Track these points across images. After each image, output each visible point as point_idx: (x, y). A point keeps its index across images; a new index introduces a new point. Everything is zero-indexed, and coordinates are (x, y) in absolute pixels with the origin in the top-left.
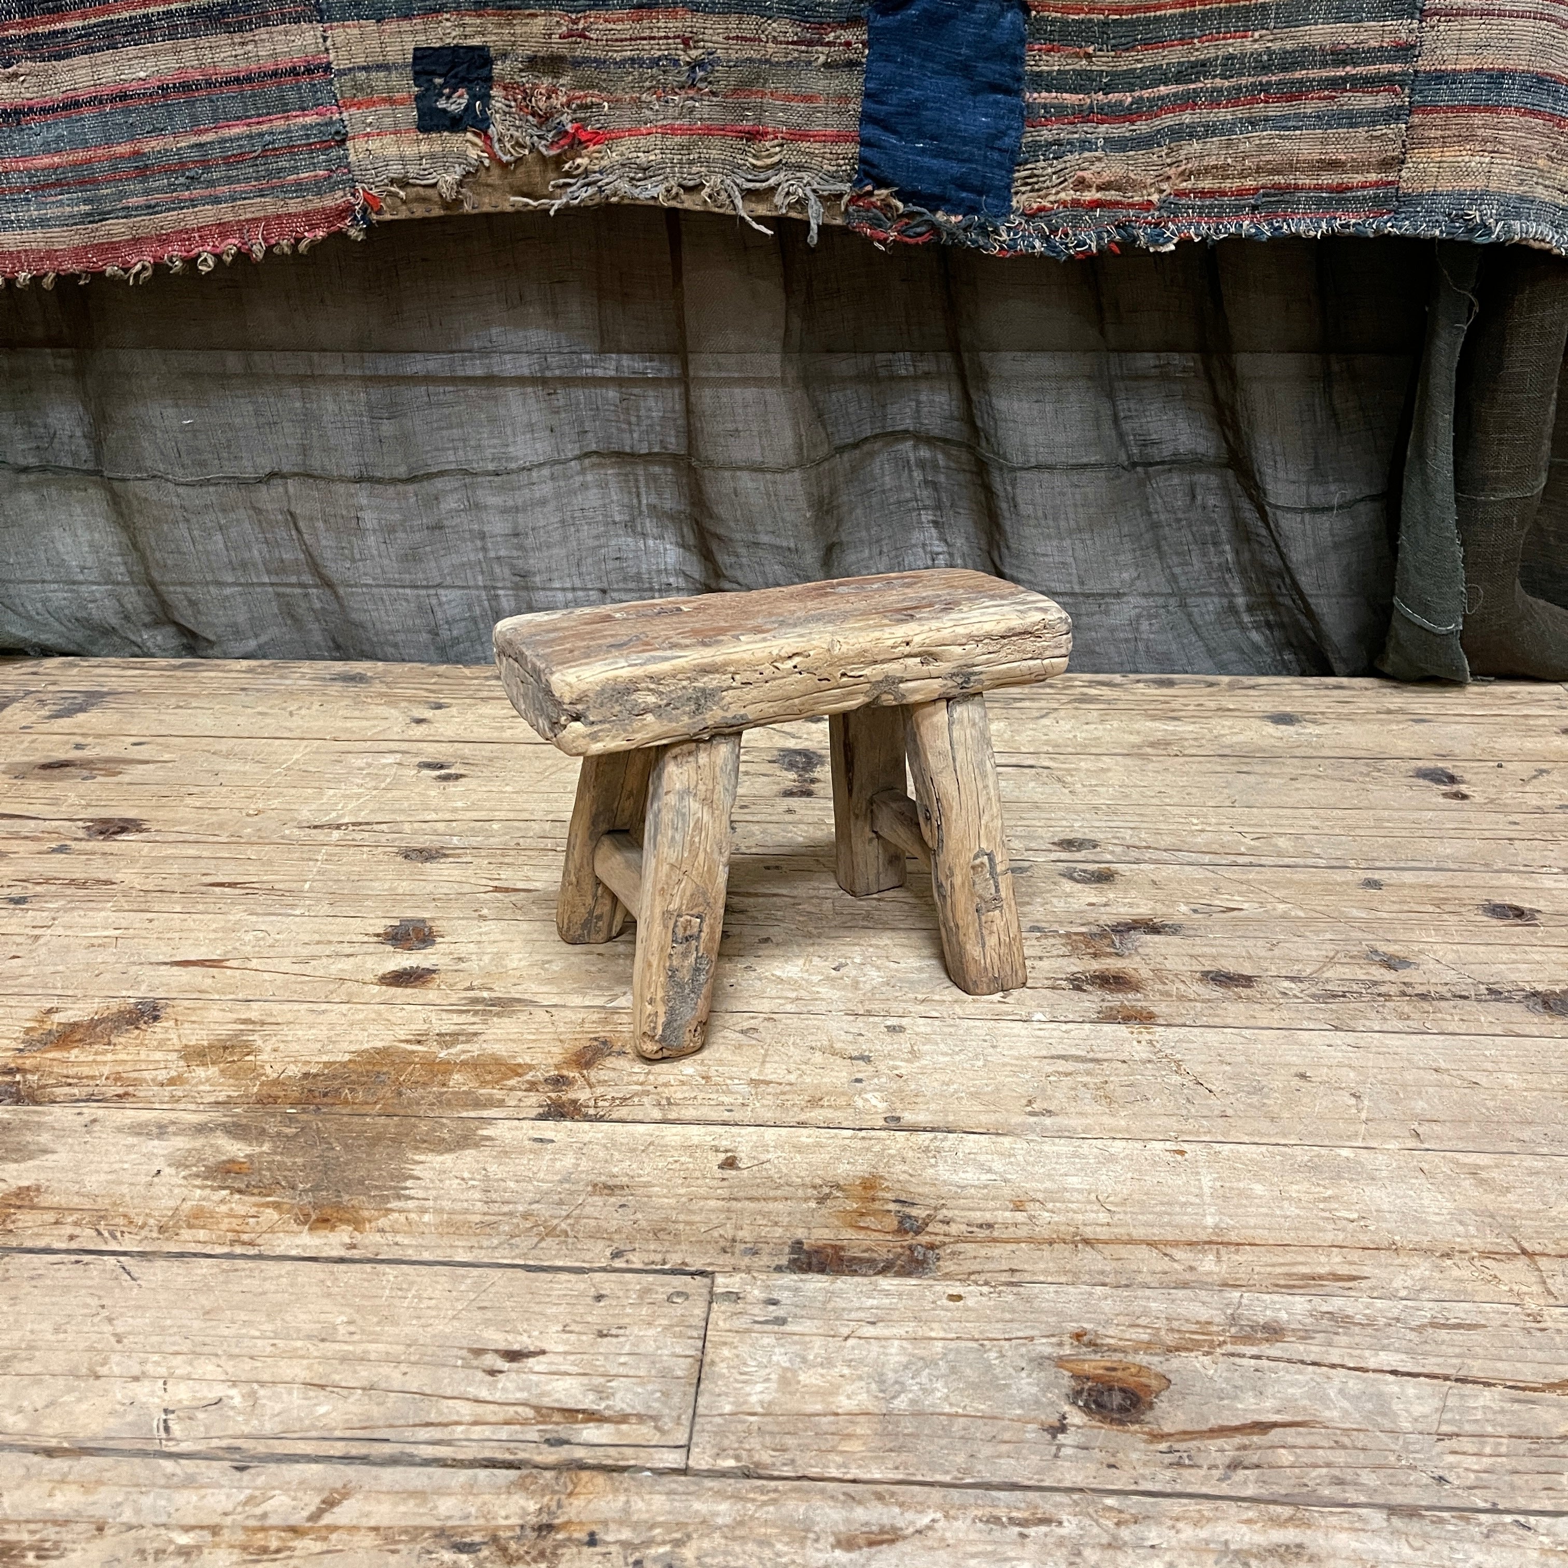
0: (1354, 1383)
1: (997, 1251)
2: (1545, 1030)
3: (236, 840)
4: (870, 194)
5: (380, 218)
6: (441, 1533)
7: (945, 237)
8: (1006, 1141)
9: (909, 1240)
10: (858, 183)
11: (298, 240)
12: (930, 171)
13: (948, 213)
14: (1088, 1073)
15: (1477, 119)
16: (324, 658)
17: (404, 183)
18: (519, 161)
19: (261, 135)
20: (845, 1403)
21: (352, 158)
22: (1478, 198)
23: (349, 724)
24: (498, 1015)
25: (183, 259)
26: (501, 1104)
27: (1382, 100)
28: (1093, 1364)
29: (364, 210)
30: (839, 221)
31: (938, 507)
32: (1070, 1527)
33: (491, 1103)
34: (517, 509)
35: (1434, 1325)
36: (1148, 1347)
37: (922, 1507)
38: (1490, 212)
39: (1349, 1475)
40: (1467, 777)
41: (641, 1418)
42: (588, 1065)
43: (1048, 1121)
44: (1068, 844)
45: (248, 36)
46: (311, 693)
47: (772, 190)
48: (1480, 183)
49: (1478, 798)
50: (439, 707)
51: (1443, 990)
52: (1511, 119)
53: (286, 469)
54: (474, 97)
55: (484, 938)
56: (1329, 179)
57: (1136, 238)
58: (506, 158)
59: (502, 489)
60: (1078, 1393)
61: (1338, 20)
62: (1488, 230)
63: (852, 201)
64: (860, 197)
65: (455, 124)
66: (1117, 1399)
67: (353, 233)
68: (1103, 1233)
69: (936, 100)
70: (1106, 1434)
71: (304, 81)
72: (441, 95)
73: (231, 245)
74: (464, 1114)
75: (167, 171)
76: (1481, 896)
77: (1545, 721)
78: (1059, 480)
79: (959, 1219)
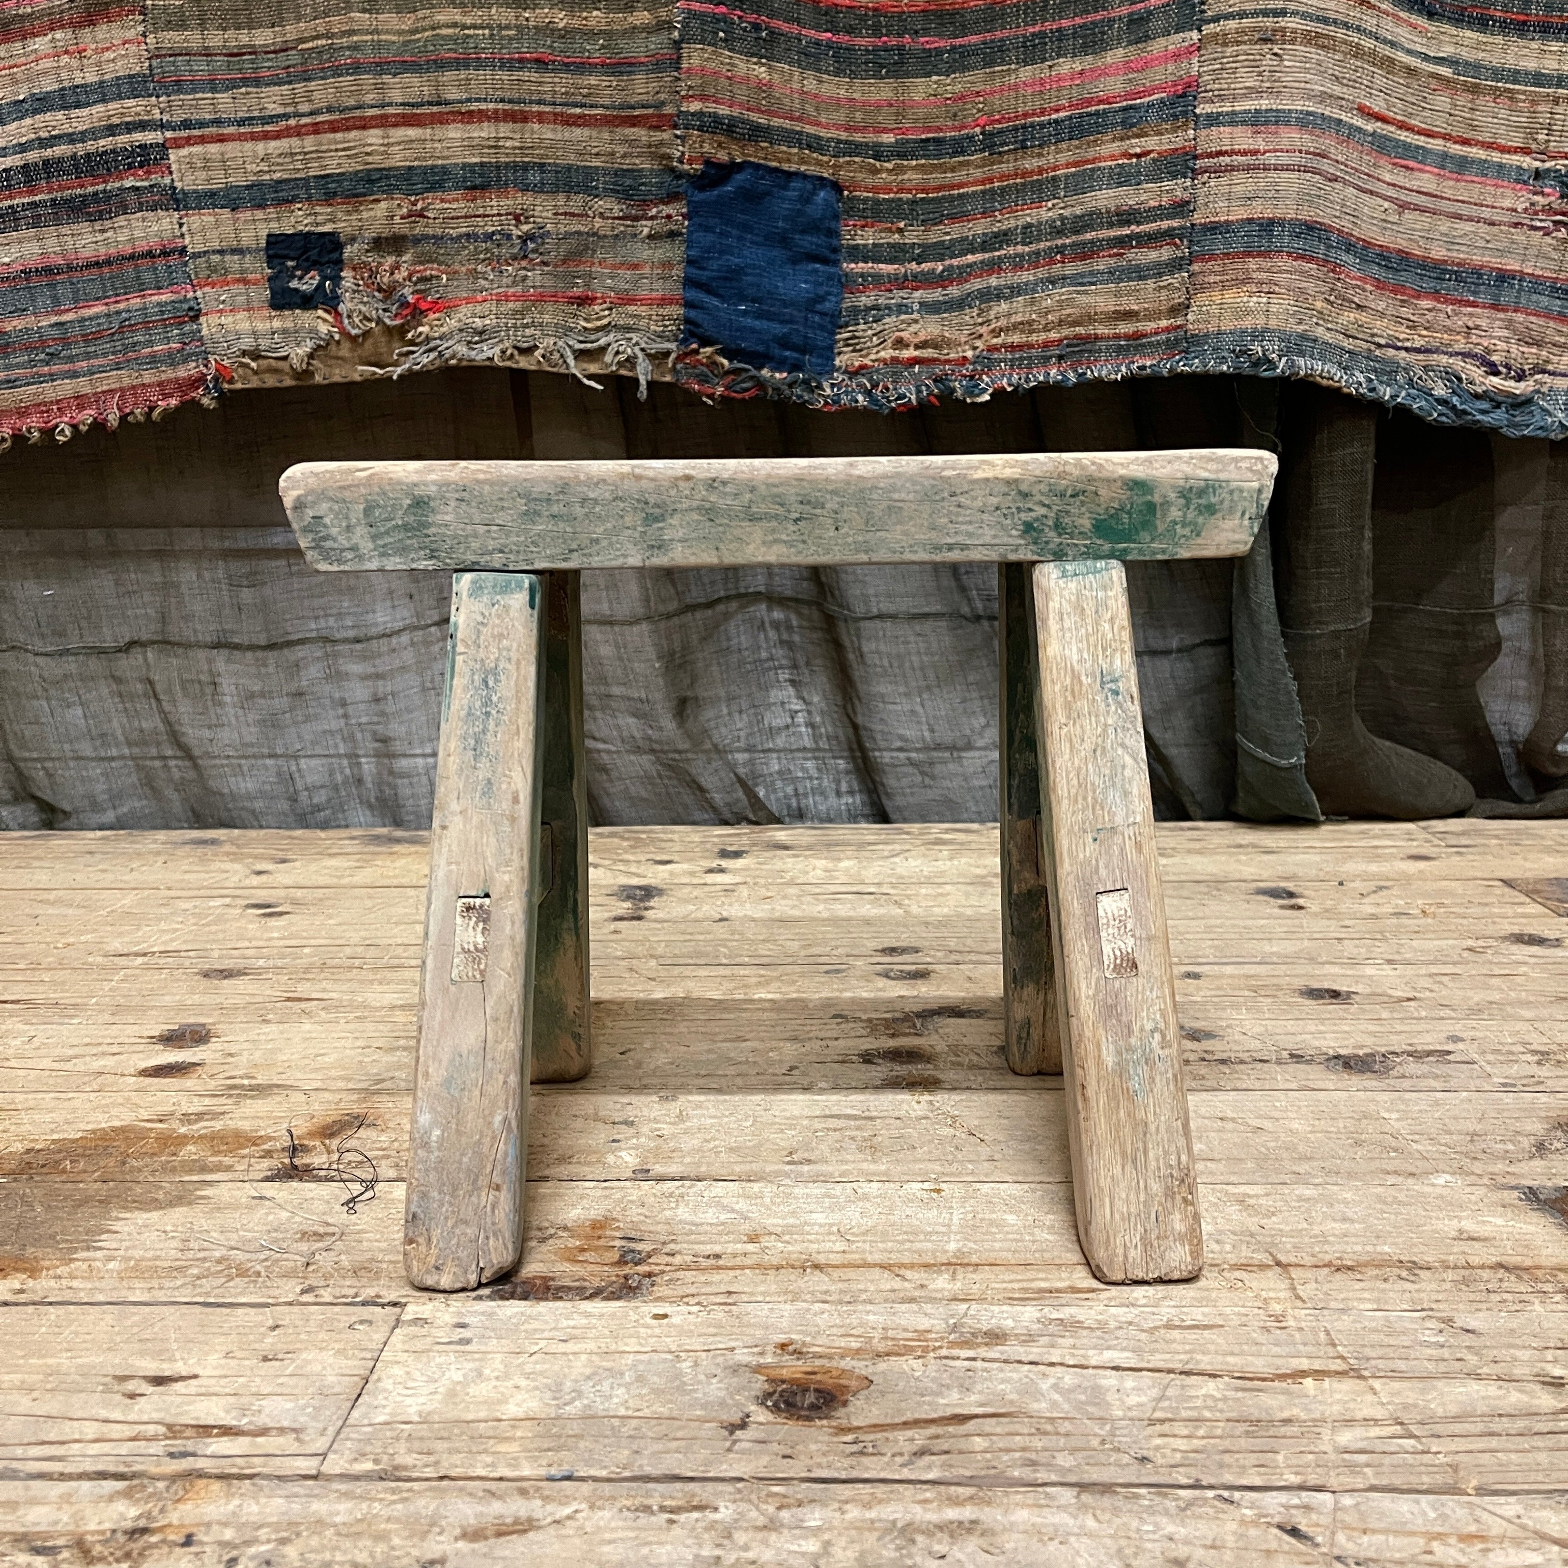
0: (1069, 1378)
1: (716, 1277)
2: (1340, 1085)
3: (35, 966)
4: (696, 352)
5: (232, 387)
6: (22, 1538)
7: (770, 391)
8: (756, 1187)
9: (627, 1270)
10: (684, 342)
11: (152, 409)
12: (753, 330)
13: (774, 369)
14: (858, 1128)
15: (1252, 264)
16: (182, 828)
17: (255, 355)
18: (366, 334)
19: (118, 313)
20: (512, 1410)
21: (205, 332)
22: (1258, 335)
23: (187, 876)
24: (252, 1097)
25: (40, 430)
26: (229, 1168)
27: (1165, 253)
28: (793, 1368)
29: (216, 379)
30: (668, 378)
31: (795, 666)
32: (726, 1512)
33: (218, 1168)
34: (378, 676)
35: (1169, 1326)
36: (857, 1353)
37: (565, 1500)
38: (1273, 349)
39: (1043, 1457)
40: (1306, 893)
41: (282, 1431)
42: (332, 1135)
43: (806, 1168)
44: (892, 951)
45: (109, 225)
46: (158, 853)
47: (603, 349)
48: (1261, 322)
49: (1314, 908)
50: (284, 861)
51: (1245, 1056)
52: (1284, 263)
53: (145, 637)
54: (324, 278)
55: (262, 1037)
56: (1125, 328)
57: (953, 390)
58: (354, 332)
59: (364, 658)
60: (770, 1395)
61: (1120, 184)
62: (1272, 365)
63: (679, 359)
64: (686, 355)
65: (307, 302)
66: (810, 1398)
67: (205, 401)
68: (835, 1259)
69: (754, 267)
70: (790, 1429)
71: (160, 263)
72: (293, 277)
73: (87, 416)
74: (187, 1178)
75: (29, 348)
76: (1299, 983)
77: (1394, 850)
78: (905, 630)
79: (686, 1251)
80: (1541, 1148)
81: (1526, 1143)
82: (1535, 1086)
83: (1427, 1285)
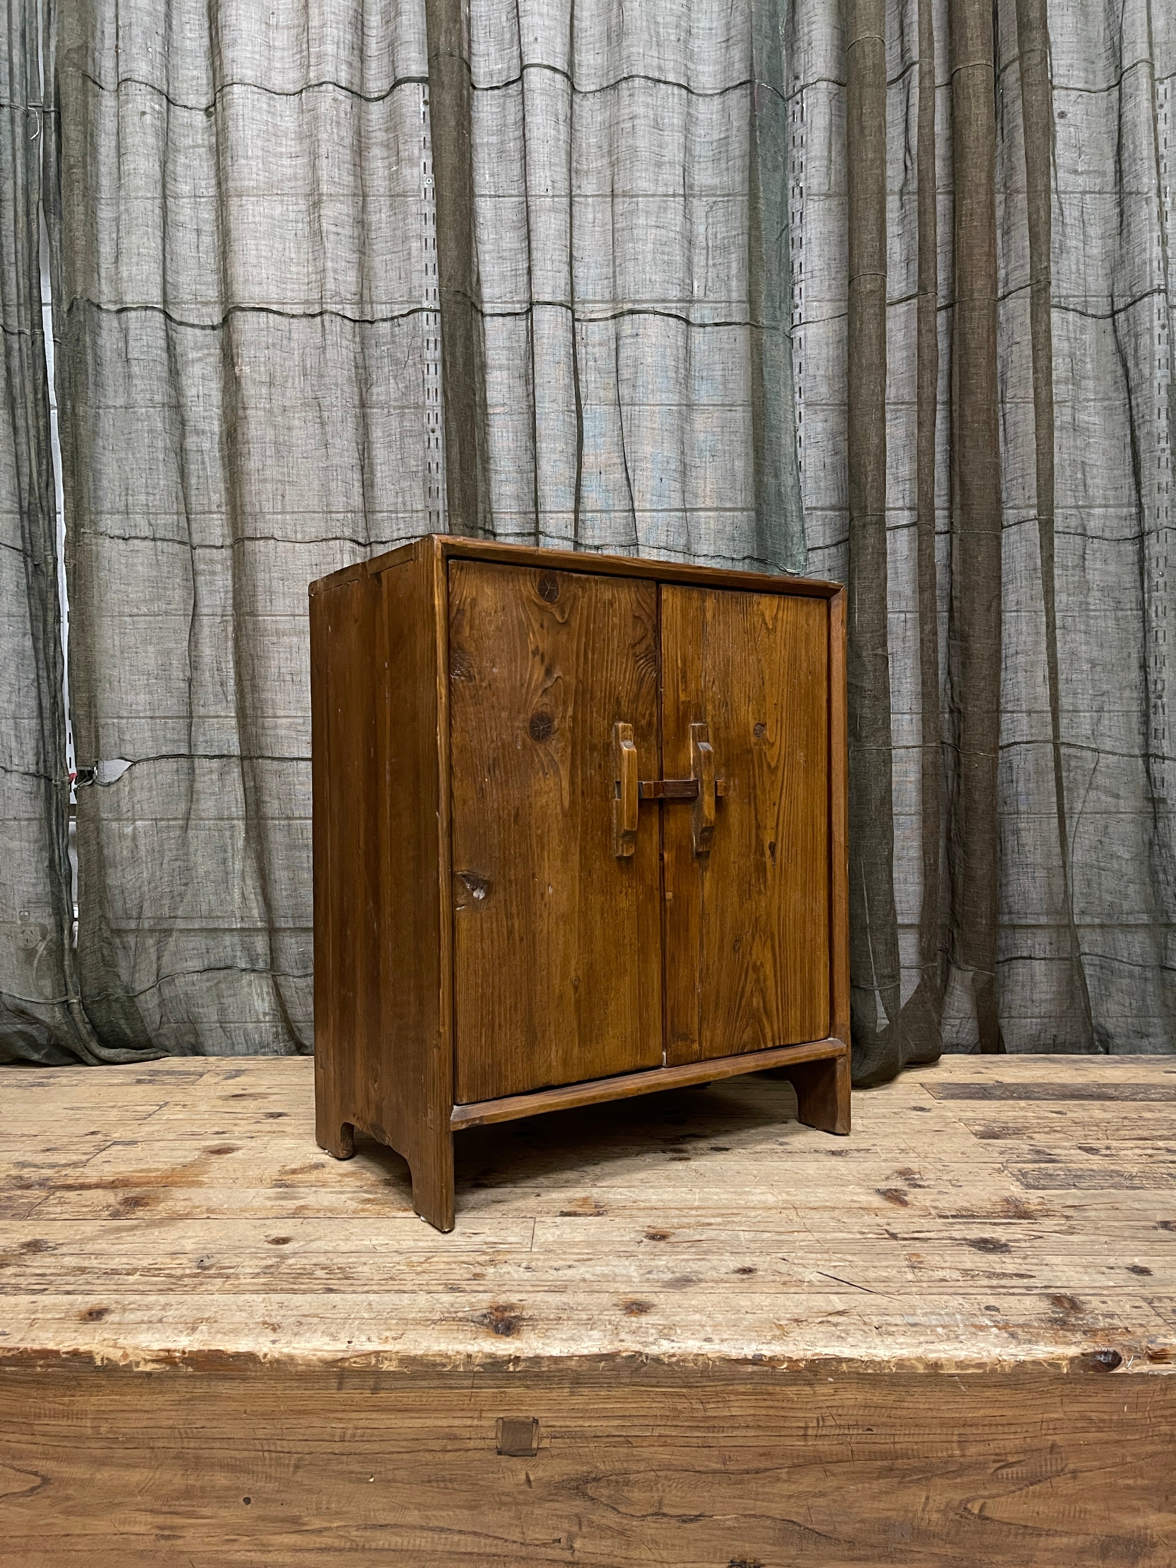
0: (730, 1233)
1: (625, 1211)
2: (827, 1159)
6: (462, 1262)
9: (598, 1210)
20: (577, 1240)
28: (652, 1231)
32: (641, 1257)
35: (760, 1222)
36: (671, 1228)
37: (599, 1255)
41: (516, 1243)
60: (647, 1236)
66: (659, 1237)
68: (662, 1207)
70: (653, 1243)
79: (615, 1205)
80: (887, 1178)
82: (896, 1160)
83: (837, 1212)
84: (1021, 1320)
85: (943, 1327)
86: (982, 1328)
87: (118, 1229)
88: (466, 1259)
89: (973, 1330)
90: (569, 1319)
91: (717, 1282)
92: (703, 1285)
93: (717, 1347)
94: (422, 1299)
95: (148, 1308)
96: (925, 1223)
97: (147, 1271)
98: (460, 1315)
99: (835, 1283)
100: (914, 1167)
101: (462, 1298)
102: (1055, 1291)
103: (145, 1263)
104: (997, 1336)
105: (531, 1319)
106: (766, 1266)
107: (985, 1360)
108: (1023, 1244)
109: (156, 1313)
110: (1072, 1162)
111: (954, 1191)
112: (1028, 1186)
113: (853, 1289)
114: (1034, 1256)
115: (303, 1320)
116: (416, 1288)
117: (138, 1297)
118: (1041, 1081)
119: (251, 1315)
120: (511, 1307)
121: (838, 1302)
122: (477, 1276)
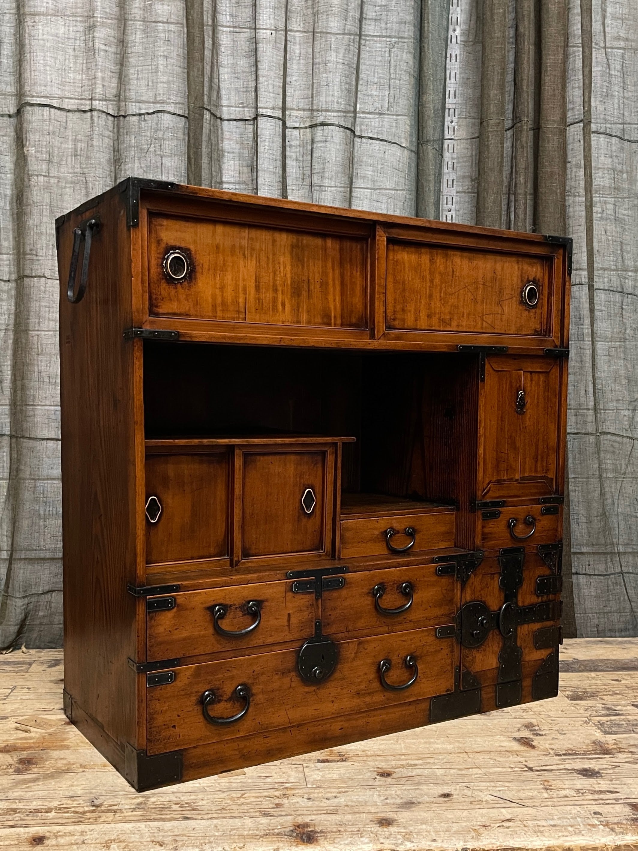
0: (430, 770)
6: (266, 796)
9: (342, 757)
20: (334, 778)
28: (380, 770)
32: (378, 789)
35: (446, 762)
36: (391, 768)
37: (351, 789)
39: (427, 780)
41: (296, 782)
60: (379, 774)
66: (386, 775)
68: (382, 754)
70: (384, 779)
79: (351, 754)
80: (519, 730)
81: (516, 729)
82: (521, 717)
84: (616, 820)
85: (571, 826)
86: (594, 826)
87: (25, 782)
88: (266, 794)
89: (589, 827)
90: (345, 831)
91: (430, 803)
92: (421, 806)
93: (439, 845)
94: (248, 822)
95: (71, 834)
96: (546, 760)
97: (59, 809)
98: (276, 831)
99: (502, 801)
100: (534, 721)
101: (274, 821)
102: (632, 801)
103: (55, 804)
104: (603, 831)
105: (321, 832)
106: (457, 792)
107: (597, 845)
108: (609, 771)
109: (77, 838)
110: (629, 715)
111: (561, 737)
112: (606, 733)
113: (513, 805)
114: (617, 779)
115: (177, 838)
116: (241, 815)
117: (61, 828)
118: (601, 658)
119: (142, 837)
120: (307, 825)
121: (506, 814)
122: (278, 806)
